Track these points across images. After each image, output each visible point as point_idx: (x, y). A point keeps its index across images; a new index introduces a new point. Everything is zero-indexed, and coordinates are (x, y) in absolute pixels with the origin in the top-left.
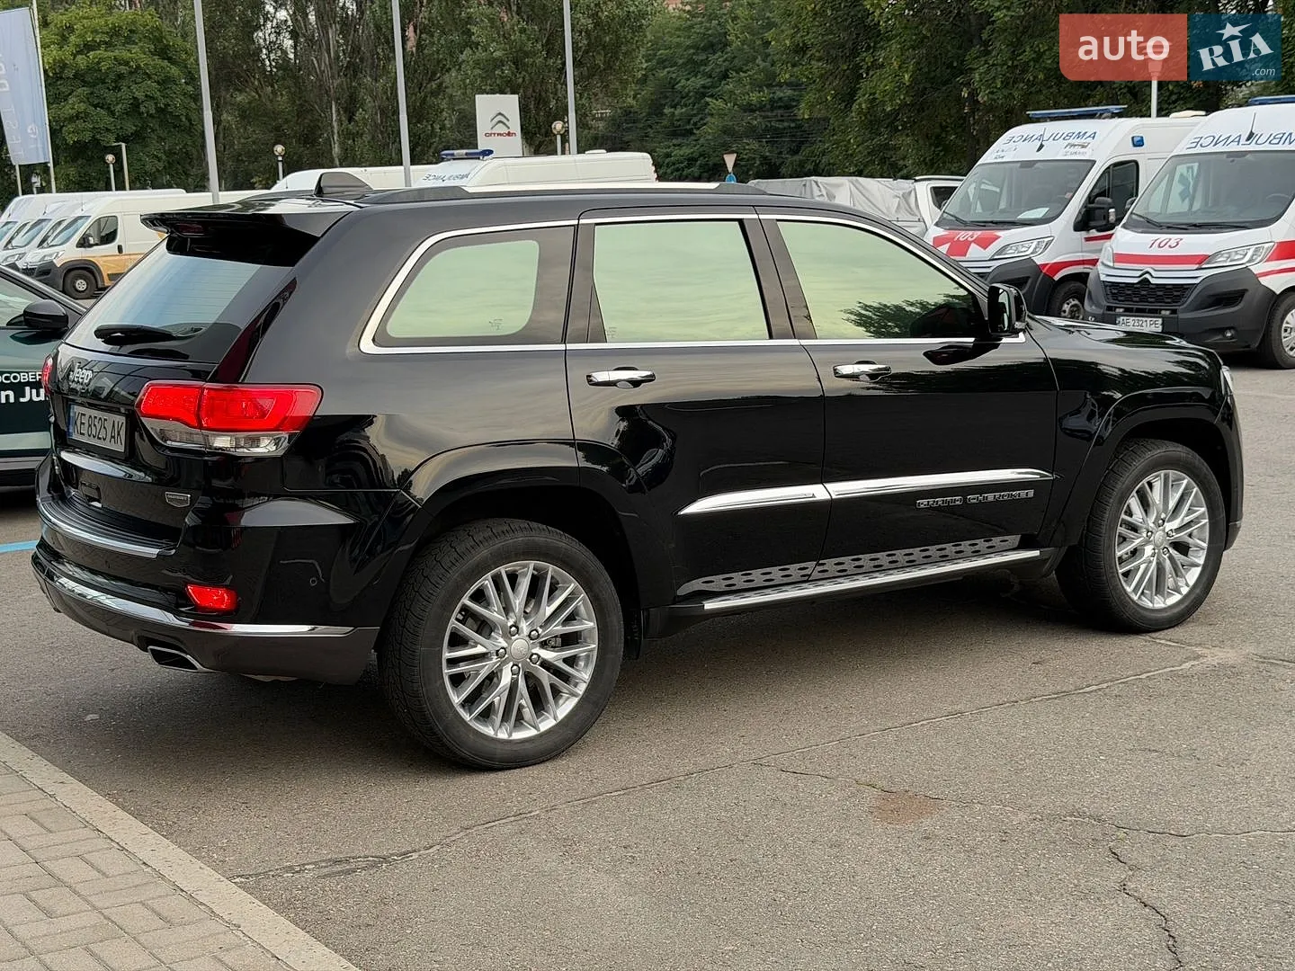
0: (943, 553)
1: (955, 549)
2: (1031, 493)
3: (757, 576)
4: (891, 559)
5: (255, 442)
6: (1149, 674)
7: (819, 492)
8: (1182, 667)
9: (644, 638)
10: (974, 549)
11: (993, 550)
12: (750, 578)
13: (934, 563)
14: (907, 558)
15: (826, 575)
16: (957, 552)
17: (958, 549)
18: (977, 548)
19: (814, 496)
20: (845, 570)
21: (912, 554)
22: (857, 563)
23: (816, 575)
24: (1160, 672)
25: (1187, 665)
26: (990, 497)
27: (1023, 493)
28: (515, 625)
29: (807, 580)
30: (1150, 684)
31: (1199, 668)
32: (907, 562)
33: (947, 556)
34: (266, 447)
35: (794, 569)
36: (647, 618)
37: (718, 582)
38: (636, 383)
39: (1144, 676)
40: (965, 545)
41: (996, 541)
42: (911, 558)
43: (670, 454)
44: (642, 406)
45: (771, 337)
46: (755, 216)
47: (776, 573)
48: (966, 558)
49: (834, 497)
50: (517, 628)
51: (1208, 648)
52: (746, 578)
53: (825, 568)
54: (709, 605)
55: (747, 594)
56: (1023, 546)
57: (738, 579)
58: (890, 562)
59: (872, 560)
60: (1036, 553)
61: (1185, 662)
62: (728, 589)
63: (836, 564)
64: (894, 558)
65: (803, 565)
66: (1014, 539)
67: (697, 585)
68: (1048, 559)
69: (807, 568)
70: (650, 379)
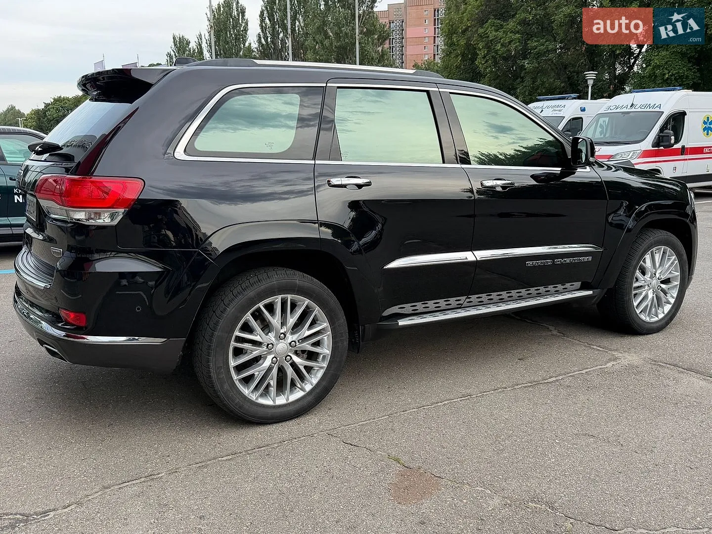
0: (538, 292)
1: (545, 290)
2: (590, 258)
3: (431, 304)
4: (509, 295)
5: (98, 215)
6: (587, 370)
7: (469, 256)
8: (607, 366)
9: (362, 341)
10: (556, 289)
11: (566, 290)
12: (427, 305)
13: (533, 297)
14: (518, 295)
15: (471, 304)
16: (546, 291)
17: (547, 289)
18: (557, 289)
19: (466, 259)
20: (482, 302)
21: (521, 292)
22: (489, 297)
23: (466, 304)
24: (594, 368)
25: (609, 365)
26: (568, 260)
27: (586, 259)
28: (284, 334)
29: (460, 307)
30: (588, 378)
31: (617, 367)
32: (518, 297)
33: (541, 293)
34: (105, 219)
35: (453, 301)
36: (364, 330)
37: (408, 308)
38: (360, 186)
39: (584, 372)
40: (550, 288)
41: (568, 285)
42: (521, 294)
43: (380, 233)
44: (364, 201)
45: (444, 162)
46: (437, 89)
47: (442, 303)
48: (552, 295)
49: (478, 259)
50: (285, 336)
51: (621, 353)
52: (424, 306)
53: (471, 300)
54: (402, 323)
55: (425, 316)
56: (582, 288)
57: (420, 306)
58: (508, 297)
59: (498, 295)
60: (590, 292)
61: (608, 362)
62: (413, 312)
63: (477, 298)
64: (510, 295)
65: (458, 298)
66: (578, 284)
67: (395, 310)
68: (596, 296)
69: (460, 300)
70: (368, 184)
